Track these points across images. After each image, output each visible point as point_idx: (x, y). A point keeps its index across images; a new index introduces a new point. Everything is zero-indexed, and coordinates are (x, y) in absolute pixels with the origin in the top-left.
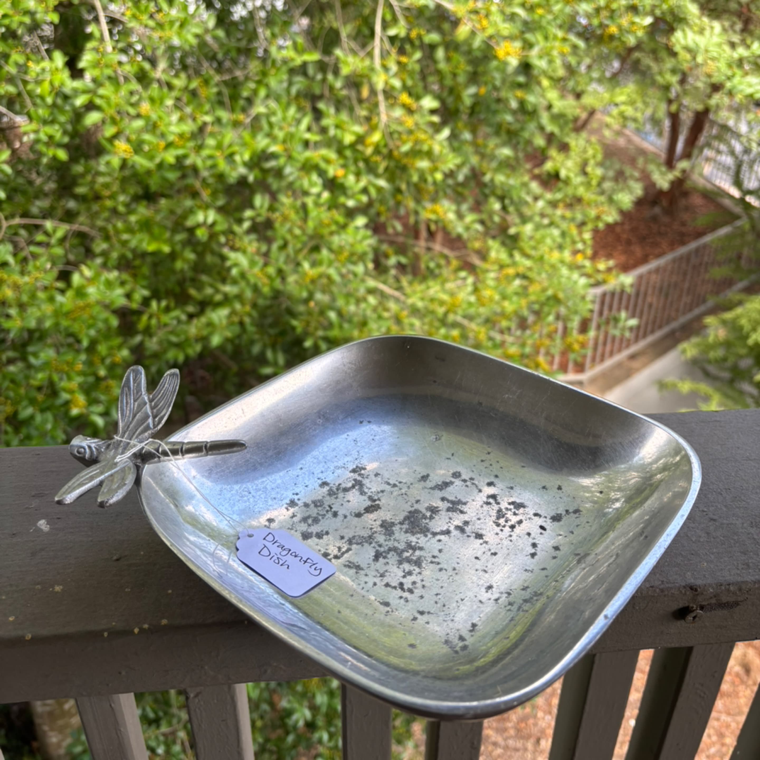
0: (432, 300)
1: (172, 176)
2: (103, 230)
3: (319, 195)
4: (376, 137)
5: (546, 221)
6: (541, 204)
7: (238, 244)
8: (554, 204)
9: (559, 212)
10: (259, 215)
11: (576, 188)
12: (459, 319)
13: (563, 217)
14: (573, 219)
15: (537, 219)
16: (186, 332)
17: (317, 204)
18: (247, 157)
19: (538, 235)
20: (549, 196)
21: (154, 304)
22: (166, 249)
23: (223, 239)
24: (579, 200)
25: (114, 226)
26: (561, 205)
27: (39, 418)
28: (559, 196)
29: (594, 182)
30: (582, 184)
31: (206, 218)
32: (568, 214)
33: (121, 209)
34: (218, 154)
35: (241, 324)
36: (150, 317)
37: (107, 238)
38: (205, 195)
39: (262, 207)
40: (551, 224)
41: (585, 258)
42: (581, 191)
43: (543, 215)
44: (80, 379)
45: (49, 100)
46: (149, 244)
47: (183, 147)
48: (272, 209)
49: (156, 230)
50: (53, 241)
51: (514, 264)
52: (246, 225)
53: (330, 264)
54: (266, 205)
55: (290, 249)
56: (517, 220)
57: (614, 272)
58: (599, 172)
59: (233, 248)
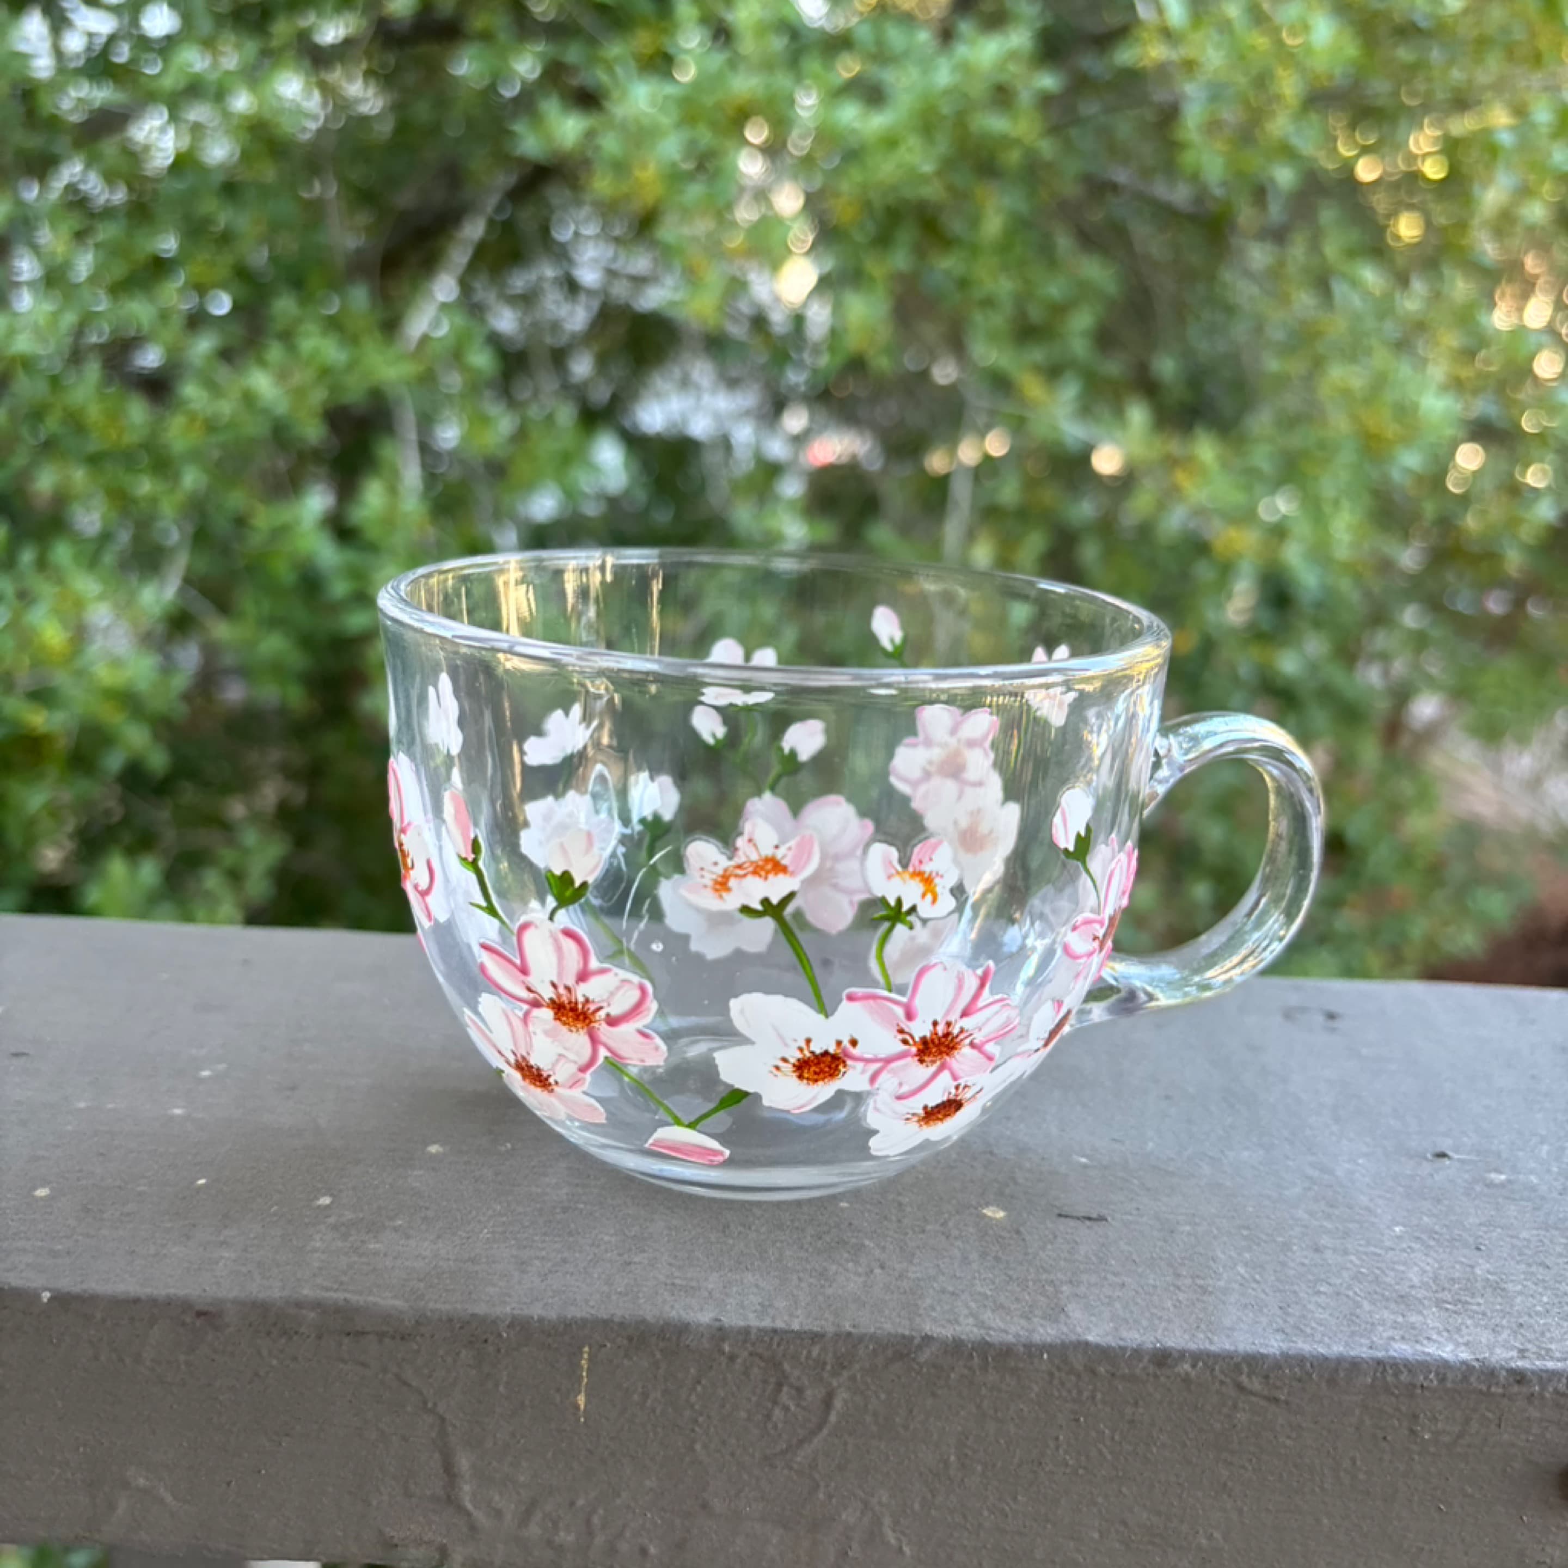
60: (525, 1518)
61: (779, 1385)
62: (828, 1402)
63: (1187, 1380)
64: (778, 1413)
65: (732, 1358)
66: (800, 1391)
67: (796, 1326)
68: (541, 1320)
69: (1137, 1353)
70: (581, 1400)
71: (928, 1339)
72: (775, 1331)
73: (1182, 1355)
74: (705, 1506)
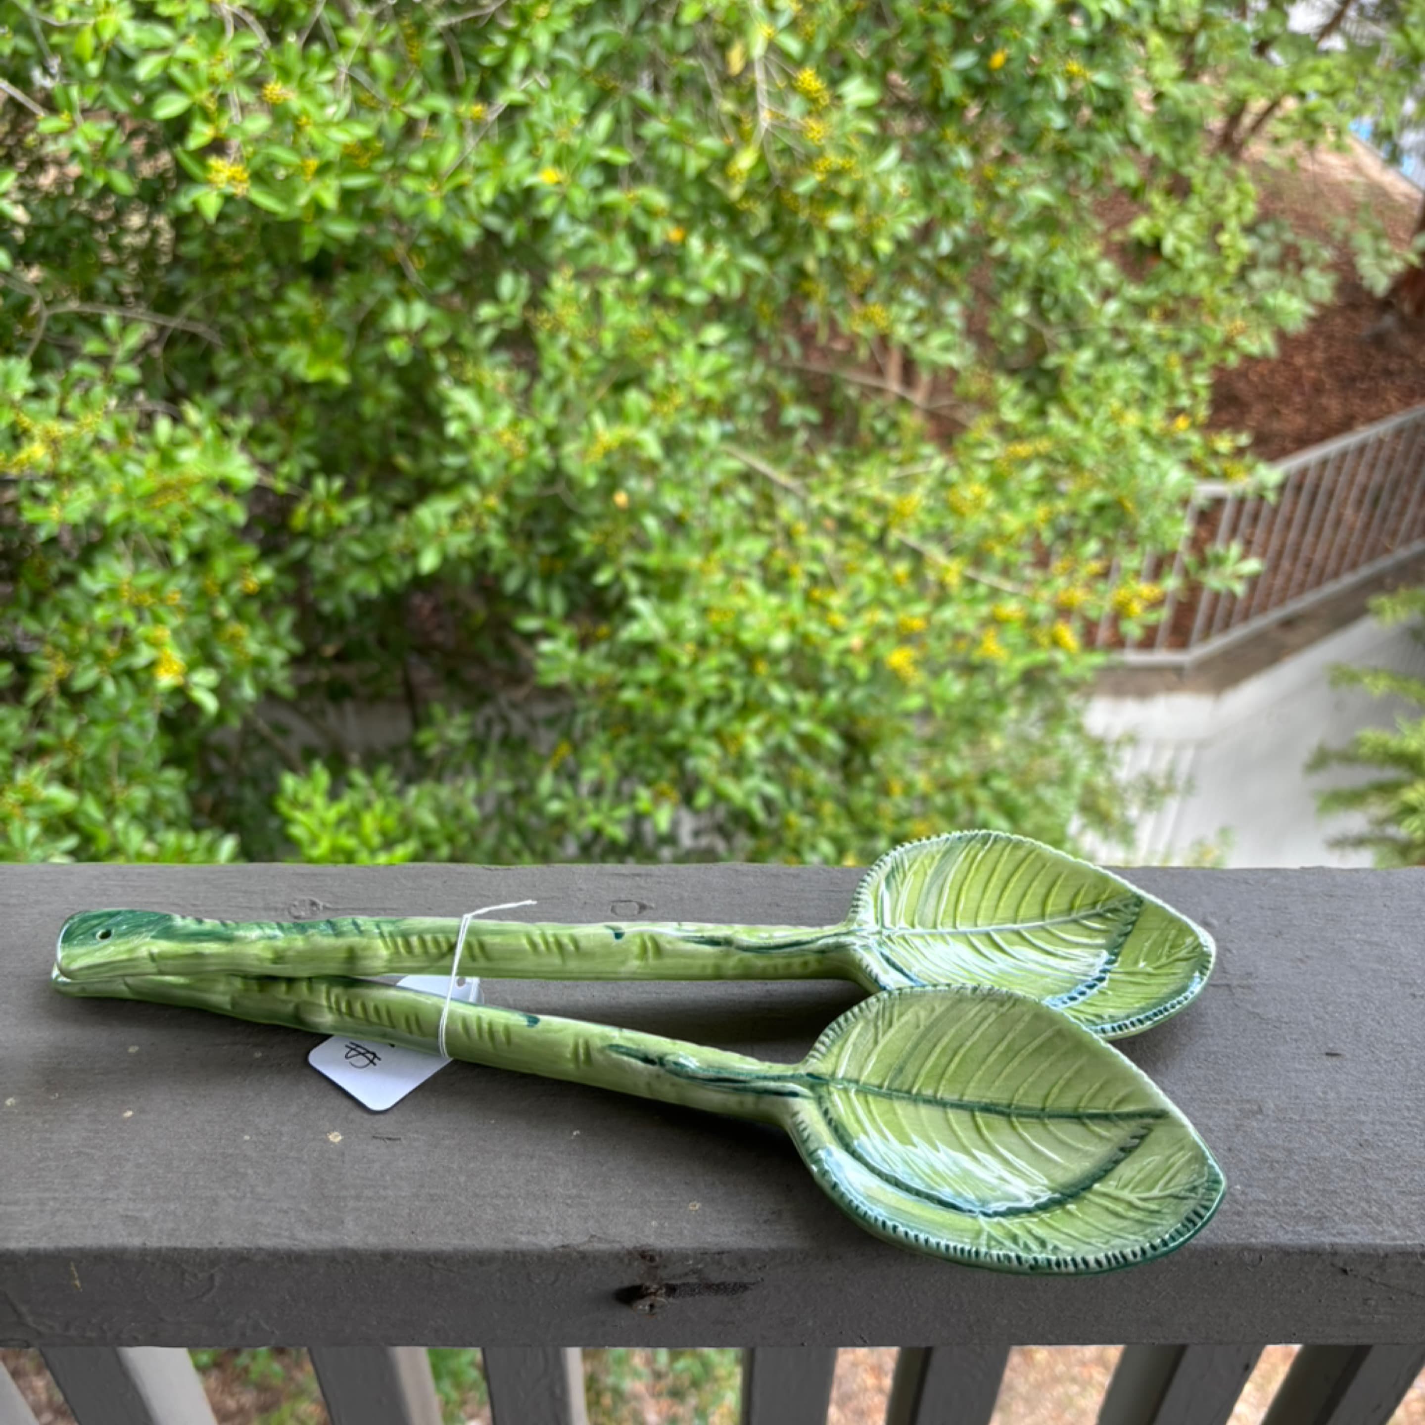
0: (860, 499)
1: (344, 230)
2: (227, 332)
3: (629, 277)
4: (745, 160)
5: (1121, 345)
6: (1113, 307)
7: (470, 372)
8: (1141, 310)
9: (1149, 328)
10: (507, 315)
11: (1191, 278)
12: (912, 539)
13: (1158, 339)
14: (1176, 343)
15: (1104, 338)
16: (384, 540)
17: (623, 296)
18: (488, 194)
19: (1100, 373)
20: (1133, 291)
21: (320, 483)
22: (342, 377)
23: (440, 362)
24: (1196, 303)
25: (250, 327)
26: (1155, 312)
27: (110, 688)
28: (1151, 293)
29: (1232, 267)
30: (1205, 269)
31: (408, 317)
32: (1168, 332)
33: (263, 291)
34: (429, 188)
35: (480, 530)
36: (313, 508)
37: (237, 349)
38: (415, 270)
39: (513, 299)
40: (1131, 351)
41: (1194, 426)
42: (1202, 283)
43: (1117, 332)
44: (175, 621)
45: (94, 68)
46: (310, 365)
47: (368, 171)
48: (535, 303)
49: (323, 337)
50: (120, 353)
51: (1045, 431)
52: (488, 335)
53: (645, 421)
54: (524, 294)
55: (570, 386)
56: (1065, 340)
57: (1248, 459)
58: (1246, 245)
59: (461, 382)
60: (67, 1327)
61: (183, 1273)
62: (212, 1277)
63: (402, 1265)
64: (186, 1284)
65: (153, 1264)
66: (195, 1276)
67: (187, 1246)
68: (45, 1250)
69: (373, 1253)
70: (78, 1283)
71: (259, 1249)
72: (175, 1249)
73: (398, 1253)
74: (162, 1320)
